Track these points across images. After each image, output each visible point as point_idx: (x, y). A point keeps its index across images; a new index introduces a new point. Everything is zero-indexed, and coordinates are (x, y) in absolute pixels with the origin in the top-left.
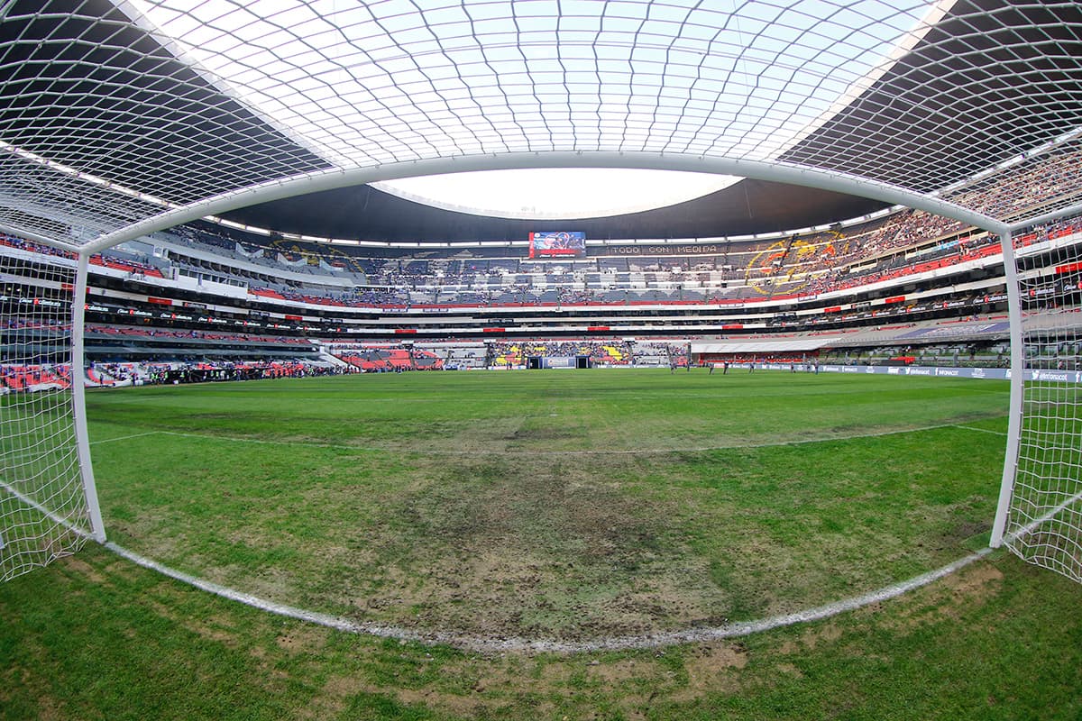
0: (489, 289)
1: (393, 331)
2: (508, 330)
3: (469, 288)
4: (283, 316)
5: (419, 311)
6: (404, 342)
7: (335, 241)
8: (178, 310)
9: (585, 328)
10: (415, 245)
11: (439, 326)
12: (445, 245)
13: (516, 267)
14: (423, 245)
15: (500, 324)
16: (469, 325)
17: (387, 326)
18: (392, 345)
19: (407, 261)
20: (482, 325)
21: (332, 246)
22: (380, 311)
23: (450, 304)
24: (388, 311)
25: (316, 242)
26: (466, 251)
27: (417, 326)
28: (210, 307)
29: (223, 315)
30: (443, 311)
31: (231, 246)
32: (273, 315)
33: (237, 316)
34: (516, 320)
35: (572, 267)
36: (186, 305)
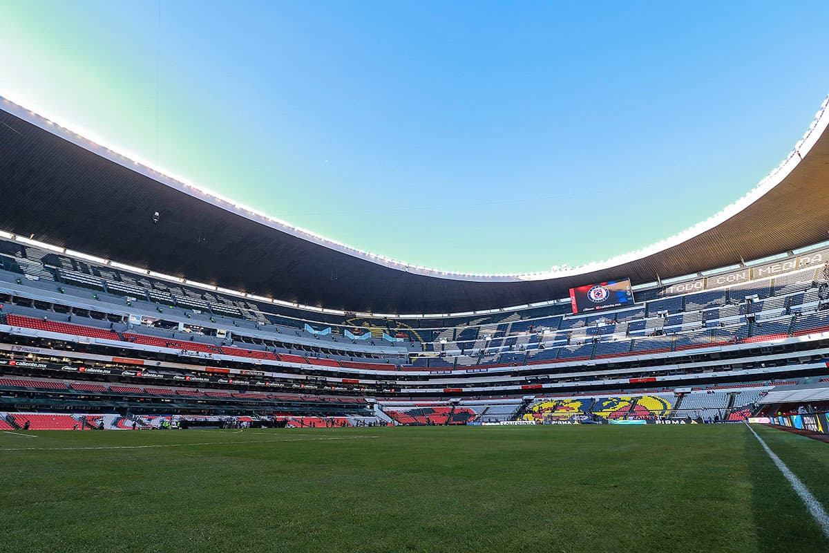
0: (529, 347)
1: (442, 390)
2: (544, 386)
3: (511, 349)
4: (340, 380)
5: (464, 372)
6: (453, 400)
7: (402, 316)
8: (236, 377)
9: (627, 381)
10: (471, 313)
11: (483, 385)
12: (497, 311)
13: (557, 324)
14: (478, 313)
15: (536, 381)
16: (510, 383)
17: (438, 386)
18: (442, 402)
19: (461, 328)
20: (521, 382)
21: (399, 321)
22: (427, 373)
23: (491, 364)
24: (434, 373)
25: (386, 318)
26: (516, 314)
27: (464, 385)
28: (267, 374)
29: (283, 380)
30: (484, 371)
31: (300, 325)
32: (329, 379)
33: (296, 381)
34: (552, 376)
35: (616, 317)
36: (243, 373)
